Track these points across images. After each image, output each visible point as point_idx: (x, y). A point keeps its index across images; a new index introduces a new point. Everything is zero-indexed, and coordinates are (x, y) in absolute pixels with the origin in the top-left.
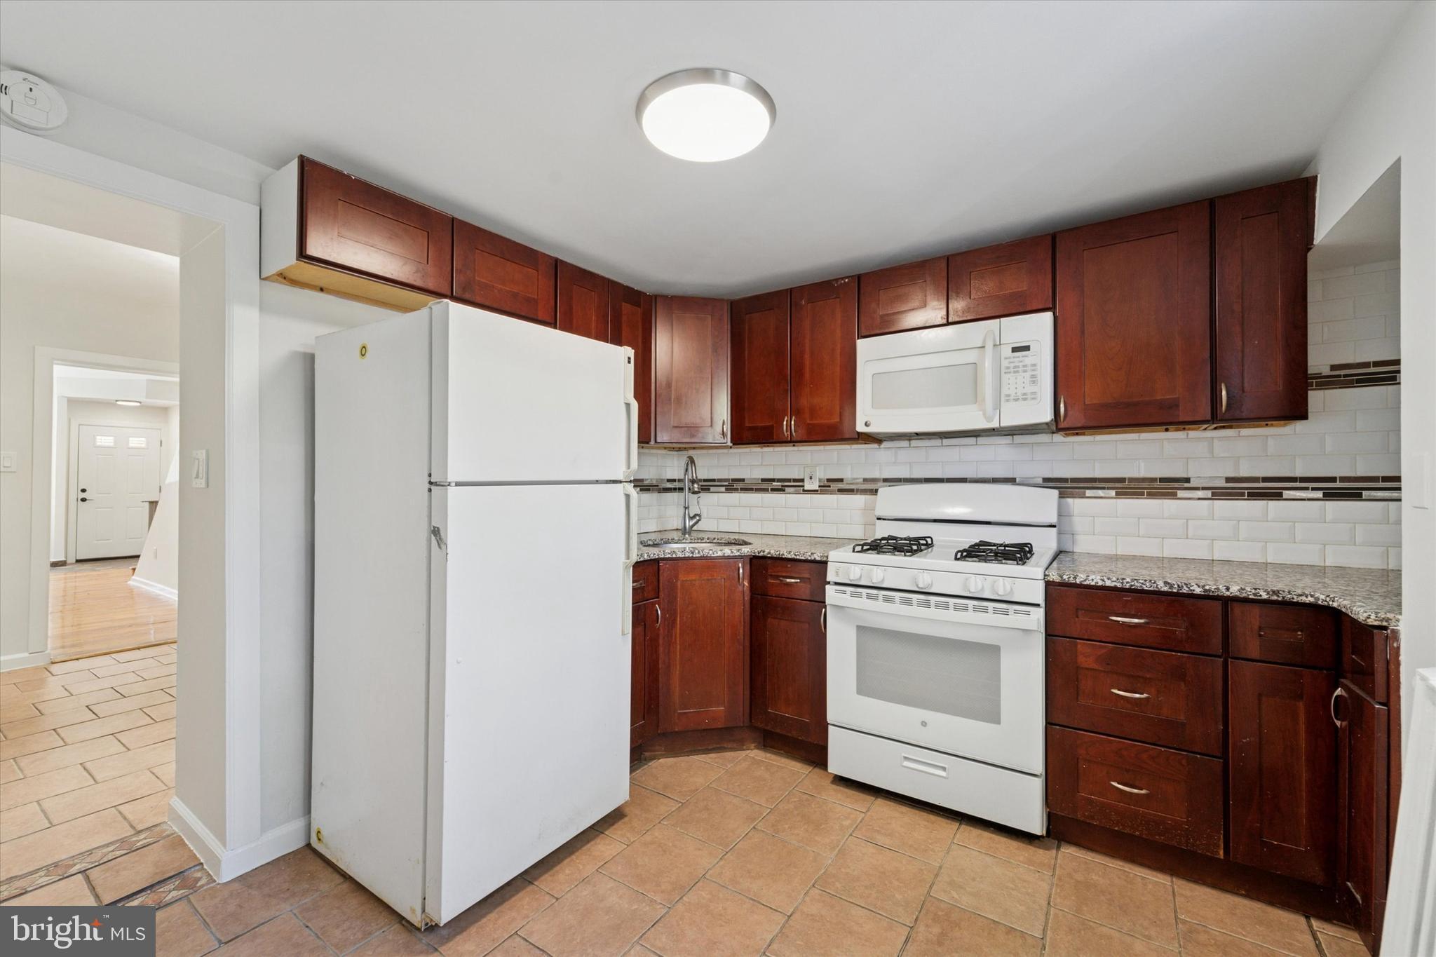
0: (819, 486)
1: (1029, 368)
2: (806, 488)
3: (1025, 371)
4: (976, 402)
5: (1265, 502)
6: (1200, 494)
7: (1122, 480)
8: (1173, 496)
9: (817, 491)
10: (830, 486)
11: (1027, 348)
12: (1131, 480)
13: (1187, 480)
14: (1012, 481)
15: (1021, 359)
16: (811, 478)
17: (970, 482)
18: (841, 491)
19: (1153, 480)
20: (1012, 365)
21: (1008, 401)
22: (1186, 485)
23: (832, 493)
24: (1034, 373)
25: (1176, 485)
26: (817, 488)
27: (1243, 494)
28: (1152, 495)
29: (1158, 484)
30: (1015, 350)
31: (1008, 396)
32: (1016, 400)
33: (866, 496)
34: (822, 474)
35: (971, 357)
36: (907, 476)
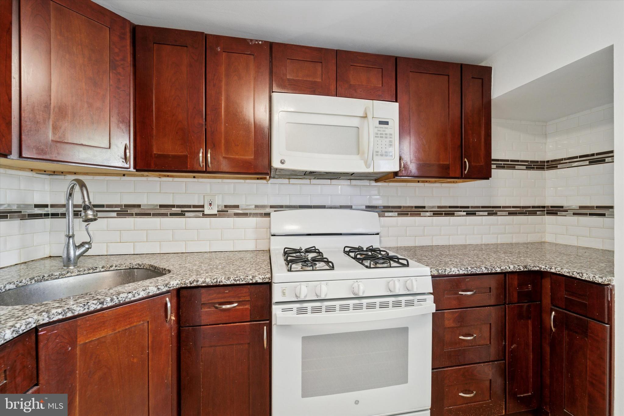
0: (218, 211)
1: (388, 136)
2: (205, 213)
3: (386, 138)
4: (358, 154)
5: (449, 217)
6: (428, 214)
7: (400, 207)
8: (419, 215)
9: (216, 215)
10: (227, 211)
11: (387, 123)
12: (404, 207)
13: (424, 207)
14: (350, 207)
15: (384, 129)
16: (210, 204)
17: (327, 208)
18: (237, 215)
19: (412, 207)
20: (379, 132)
21: (377, 155)
22: (424, 210)
23: (229, 216)
24: (391, 139)
25: (421, 210)
26: (216, 213)
27: (442, 214)
28: (412, 215)
29: (414, 209)
30: (381, 123)
31: (377, 152)
32: (382, 155)
33: (257, 218)
34: (220, 202)
35: (356, 122)
36: (288, 204)
